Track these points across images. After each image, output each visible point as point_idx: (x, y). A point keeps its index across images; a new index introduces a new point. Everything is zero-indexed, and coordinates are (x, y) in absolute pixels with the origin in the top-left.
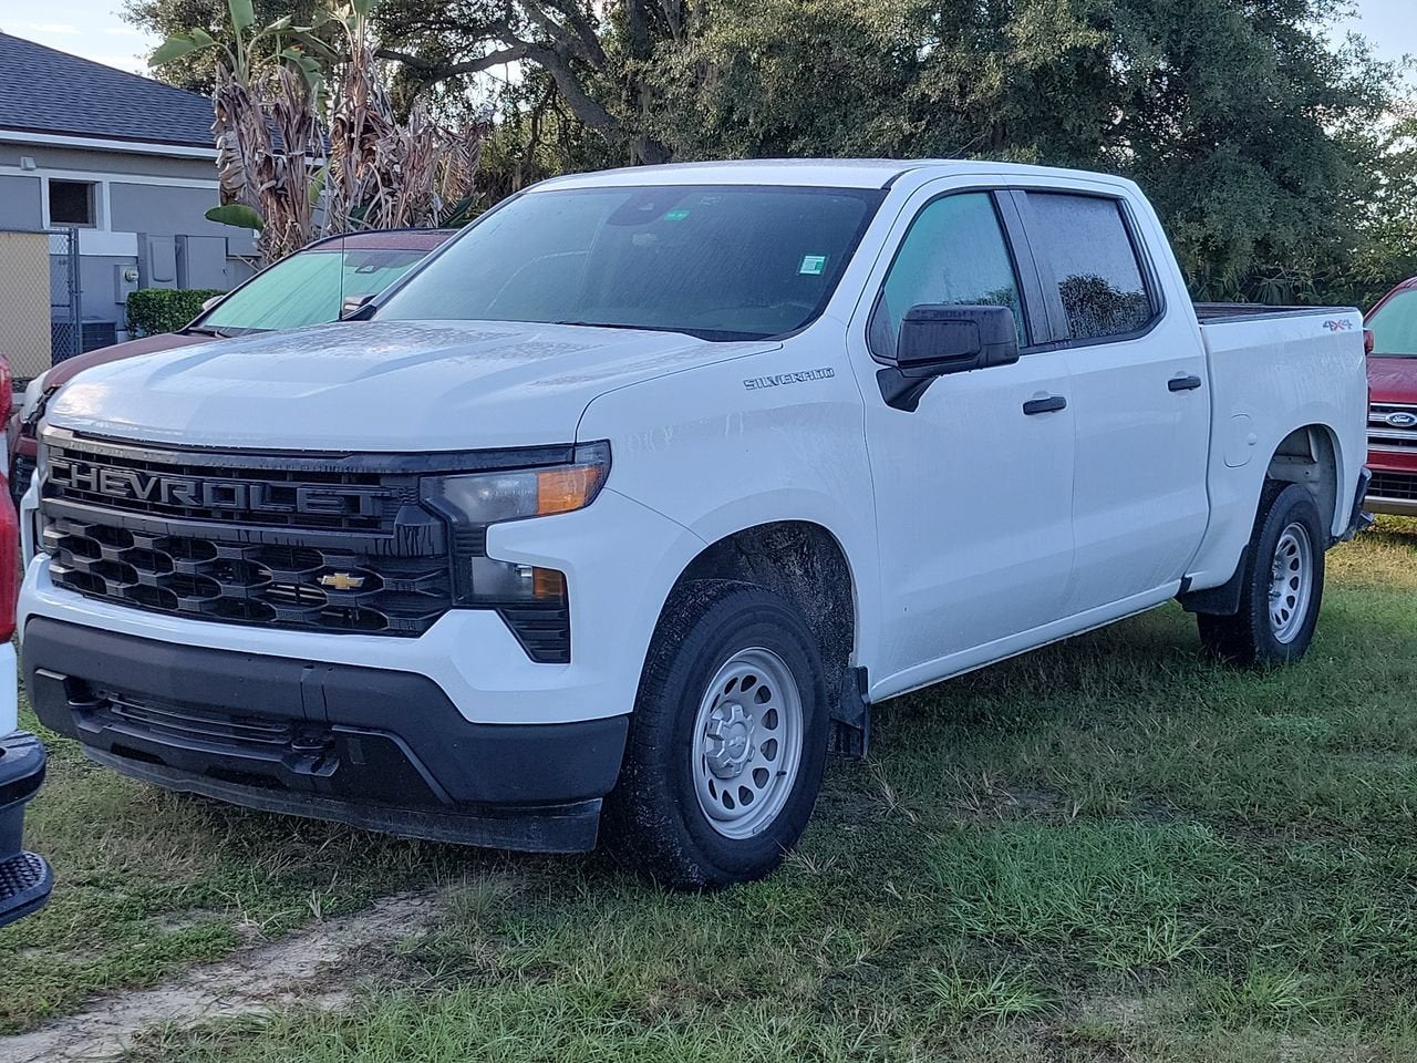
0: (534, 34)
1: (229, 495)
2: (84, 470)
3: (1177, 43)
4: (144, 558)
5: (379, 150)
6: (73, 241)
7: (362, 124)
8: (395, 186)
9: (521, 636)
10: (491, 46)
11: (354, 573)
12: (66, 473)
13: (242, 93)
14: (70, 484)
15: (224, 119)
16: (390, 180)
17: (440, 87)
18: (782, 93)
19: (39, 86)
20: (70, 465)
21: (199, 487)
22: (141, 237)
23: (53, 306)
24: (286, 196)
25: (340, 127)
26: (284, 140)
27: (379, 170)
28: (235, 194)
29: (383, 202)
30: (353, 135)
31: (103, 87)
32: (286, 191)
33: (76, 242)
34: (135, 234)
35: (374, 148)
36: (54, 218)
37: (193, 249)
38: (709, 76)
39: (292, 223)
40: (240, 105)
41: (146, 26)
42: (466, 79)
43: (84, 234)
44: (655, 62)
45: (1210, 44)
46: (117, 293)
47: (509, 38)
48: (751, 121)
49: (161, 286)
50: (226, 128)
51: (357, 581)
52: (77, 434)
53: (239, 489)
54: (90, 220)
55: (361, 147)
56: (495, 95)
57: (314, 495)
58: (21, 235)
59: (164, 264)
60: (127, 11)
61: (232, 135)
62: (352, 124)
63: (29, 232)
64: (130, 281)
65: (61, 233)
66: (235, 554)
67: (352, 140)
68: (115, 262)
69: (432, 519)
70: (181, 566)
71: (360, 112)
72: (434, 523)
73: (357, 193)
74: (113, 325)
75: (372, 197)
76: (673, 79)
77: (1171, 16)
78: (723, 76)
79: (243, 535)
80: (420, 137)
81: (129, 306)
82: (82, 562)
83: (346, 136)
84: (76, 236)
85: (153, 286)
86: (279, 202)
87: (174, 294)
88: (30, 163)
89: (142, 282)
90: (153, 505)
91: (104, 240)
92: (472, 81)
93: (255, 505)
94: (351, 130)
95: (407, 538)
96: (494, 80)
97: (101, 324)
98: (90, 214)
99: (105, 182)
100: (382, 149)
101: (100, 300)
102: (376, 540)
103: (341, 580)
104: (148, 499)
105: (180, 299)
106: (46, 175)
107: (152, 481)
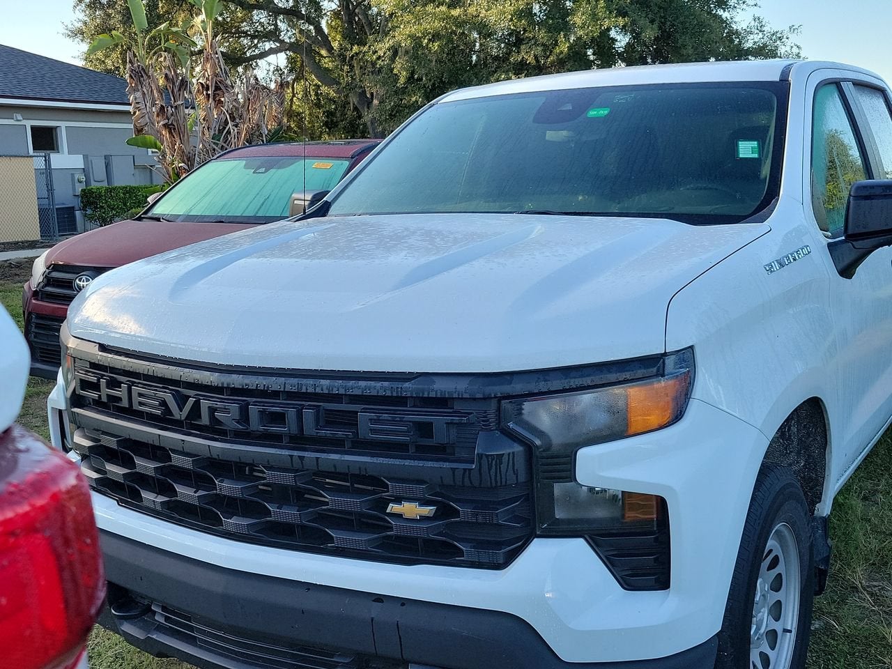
0: (290, 38)
1: (279, 418)
2: (113, 384)
3: (664, 24)
4: (183, 476)
5: (227, 100)
6: (47, 161)
7: (214, 85)
8: (237, 120)
9: (611, 562)
10: (268, 45)
11: (425, 503)
12: (95, 387)
13: (143, 69)
14: (100, 396)
15: (133, 85)
16: (234, 117)
17: (240, 69)
18: (439, 61)
19: (21, 73)
20: (99, 380)
21: (244, 411)
22: (85, 157)
23: (38, 198)
24: (174, 129)
25: (201, 88)
26: (171, 95)
27: (227, 111)
28: (142, 129)
29: (232, 131)
30: (209, 92)
31: (57, 72)
32: (174, 126)
33: (49, 161)
34: (82, 156)
35: (223, 99)
36: (35, 149)
37: (115, 162)
38: (400, 54)
39: (179, 145)
40: (142, 76)
41: (78, 39)
42: (254, 64)
43: (54, 157)
44: (370, 47)
45: (682, 23)
46: (74, 189)
47: (278, 40)
48: (424, 79)
49: (99, 185)
50: (135, 90)
51: (428, 510)
52: (103, 348)
53: (291, 413)
54: (56, 148)
55: (214, 99)
56: (271, 73)
57: (377, 421)
58: (17, 158)
59: (99, 171)
60: (67, 32)
61: (139, 94)
62: (208, 85)
63: (21, 157)
64: (81, 182)
65: (40, 156)
66: (287, 479)
67: (208, 95)
68: (71, 172)
69: (515, 444)
70: (226, 487)
71: (212, 79)
72: (518, 448)
73: (215, 126)
74: (73, 208)
75: (224, 128)
76: (380, 56)
77: (660, 8)
78: (407, 53)
79: (296, 460)
80: (250, 91)
81: (82, 197)
82: (116, 471)
83: (205, 93)
84: (49, 158)
85: (94, 185)
86: (170, 133)
87: (107, 189)
88: (20, 117)
89: (87, 183)
90: (190, 424)
91: (65, 160)
92: (257, 65)
93: (310, 428)
94: (207, 89)
95: (490, 469)
96: (269, 64)
97: (66, 208)
98: (55, 146)
99: (63, 126)
100: (229, 99)
101: (65, 195)
102: (453, 470)
103: (410, 509)
104: (186, 418)
105: (111, 192)
106: (29, 124)
107: (192, 400)
